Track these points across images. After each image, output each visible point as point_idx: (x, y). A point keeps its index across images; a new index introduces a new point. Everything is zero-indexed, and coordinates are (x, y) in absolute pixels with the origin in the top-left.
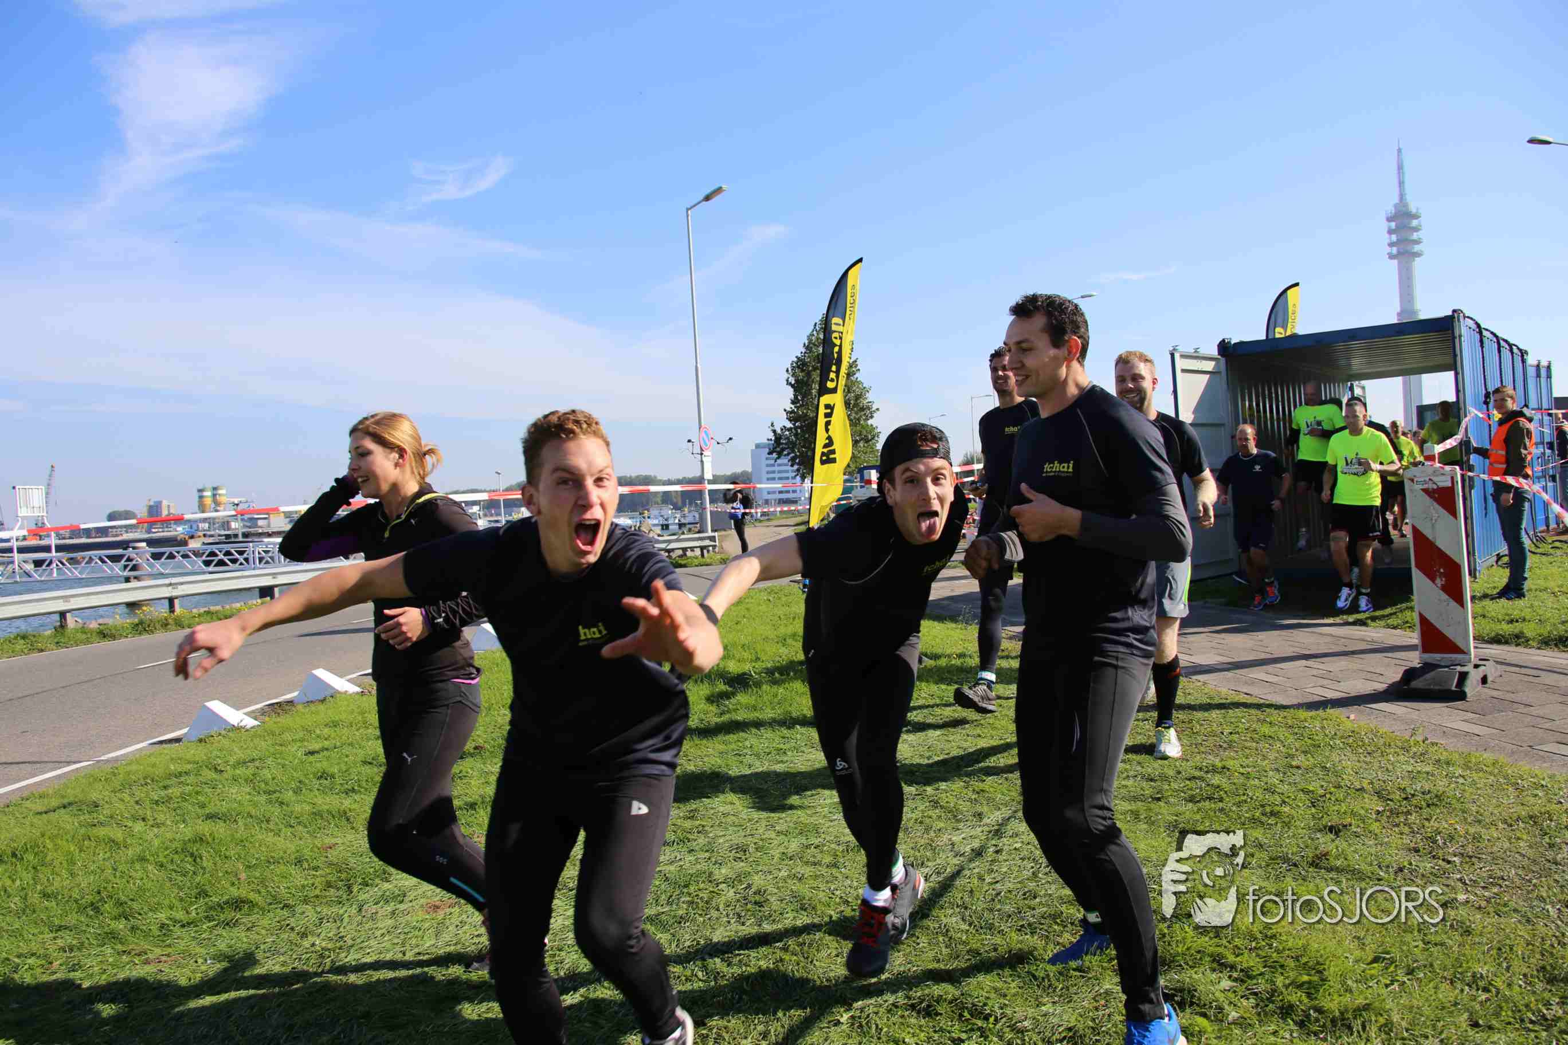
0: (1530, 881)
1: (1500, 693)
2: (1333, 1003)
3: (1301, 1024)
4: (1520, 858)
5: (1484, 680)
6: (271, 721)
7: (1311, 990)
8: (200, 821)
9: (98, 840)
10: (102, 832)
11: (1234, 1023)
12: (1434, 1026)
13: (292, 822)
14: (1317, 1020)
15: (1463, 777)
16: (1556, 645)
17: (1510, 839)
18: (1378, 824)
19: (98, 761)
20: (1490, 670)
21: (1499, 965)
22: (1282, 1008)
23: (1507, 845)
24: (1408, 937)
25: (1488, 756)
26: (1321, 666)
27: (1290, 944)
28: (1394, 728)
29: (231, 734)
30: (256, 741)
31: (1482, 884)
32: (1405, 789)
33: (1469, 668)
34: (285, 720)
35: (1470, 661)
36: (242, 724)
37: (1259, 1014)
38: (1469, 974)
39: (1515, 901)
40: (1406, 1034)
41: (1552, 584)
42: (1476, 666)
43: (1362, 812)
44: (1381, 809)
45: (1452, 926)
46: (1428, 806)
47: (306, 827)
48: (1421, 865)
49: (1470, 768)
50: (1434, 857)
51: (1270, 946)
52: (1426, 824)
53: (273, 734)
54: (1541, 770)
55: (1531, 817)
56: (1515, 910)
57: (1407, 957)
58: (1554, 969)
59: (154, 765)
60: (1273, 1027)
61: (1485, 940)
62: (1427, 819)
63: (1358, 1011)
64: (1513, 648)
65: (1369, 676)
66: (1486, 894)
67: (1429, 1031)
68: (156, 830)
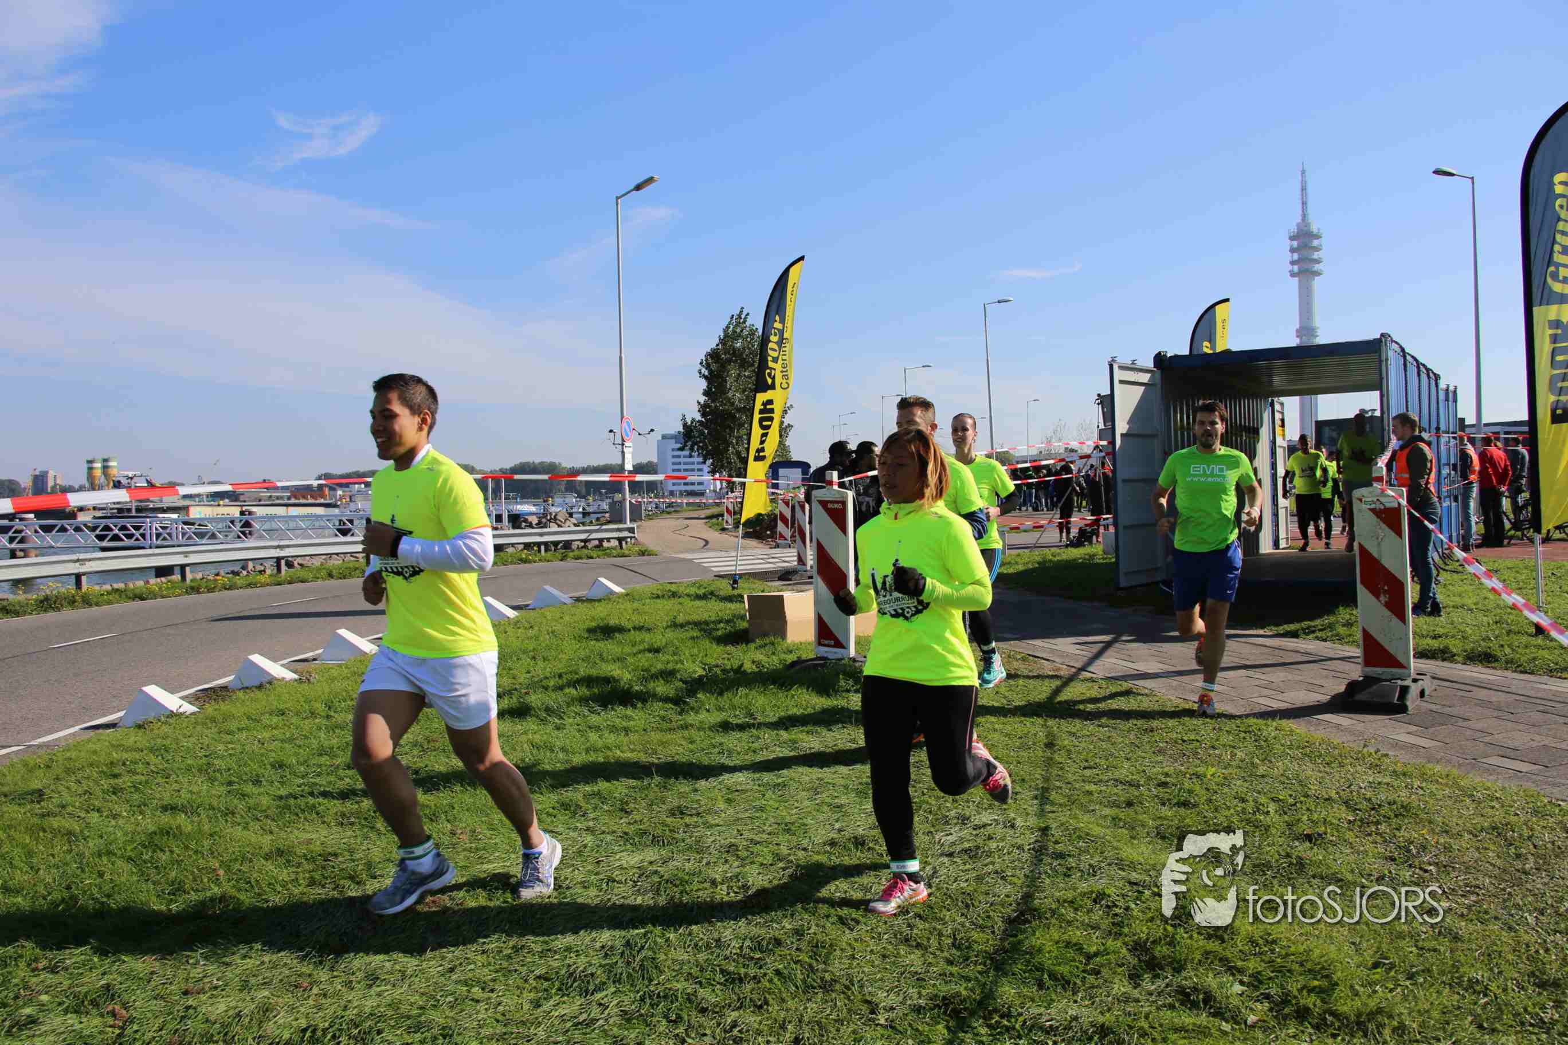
0: (1504, 890)
1: (1438, 707)
2: (1346, 1006)
3: (1317, 1027)
4: (1491, 868)
5: (1422, 694)
6: (210, 709)
7: (1325, 992)
8: (158, 813)
9: (56, 832)
10: (55, 822)
11: (1253, 1026)
12: (1444, 1029)
13: (256, 813)
14: (1332, 1023)
15: (1422, 788)
16: (1481, 662)
17: (1478, 849)
18: (1351, 833)
19: (30, 746)
20: (1426, 684)
21: (1491, 970)
22: (1297, 1011)
23: (1477, 855)
24: (1402, 943)
25: (1438, 768)
26: (1263, 677)
27: (1293, 949)
28: (1345, 739)
29: (171, 721)
30: (199, 728)
31: (1461, 893)
32: (1370, 799)
33: (1408, 682)
34: (225, 707)
35: (1409, 676)
36: (181, 710)
37: (1276, 1017)
38: (1466, 979)
39: (1493, 907)
40: (1418, 1037)
41: (1469, 602)
42: (1415, 681)
43: (1334, 821)
44: (1352, 819)
45: (1440, 933)
46: (1396, 816)
47: (273, 820)
48: (1401, 873)
49: (1425, 780)
50: (1410, 866)
51: (1273, 951)
52: (1397, 833)
53: (213, 720)
54: (1494, 784)
55: (1494, 828)
56: (1496, 918)
57: (1404, 962)
58: (1544, 974)
59: (95, 752)
60: (1292, 1031)
61: (1474, 947)
62: (1397, 829)
63: (1372, 1015)
64: (1440, 663)
65: (1310, 687)
66: (1467, 902)
67: (1441, 1034)
68: (113, 822)
